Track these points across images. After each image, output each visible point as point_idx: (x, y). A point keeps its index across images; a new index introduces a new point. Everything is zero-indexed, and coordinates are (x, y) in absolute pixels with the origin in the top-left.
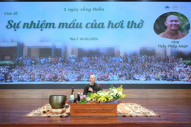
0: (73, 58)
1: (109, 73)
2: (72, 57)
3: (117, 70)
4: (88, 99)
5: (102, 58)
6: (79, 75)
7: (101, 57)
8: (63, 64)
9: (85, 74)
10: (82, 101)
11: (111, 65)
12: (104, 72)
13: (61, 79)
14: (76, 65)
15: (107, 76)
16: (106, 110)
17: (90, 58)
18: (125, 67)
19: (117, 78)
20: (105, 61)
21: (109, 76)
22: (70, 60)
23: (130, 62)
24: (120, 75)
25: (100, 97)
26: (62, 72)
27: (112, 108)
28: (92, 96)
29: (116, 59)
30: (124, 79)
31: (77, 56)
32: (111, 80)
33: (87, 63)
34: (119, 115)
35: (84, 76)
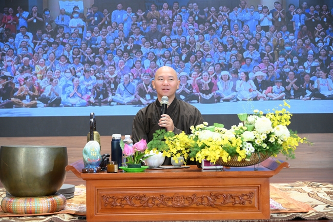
0: (75, 15)
1: (219, 72)
2: (70, 10)
3: (248, 61)
4: (155, 157)
5: (191, 14)
6: (101, 82)
7: (187, 7)
8: (35, 38)
9: (123, 78)
10: (129, 166)
11: (225, 40)
12: (199, 67)
13: (28, 97)
14: (89, 43)
15: (211, 85)
16: (226, 198)
17: (141, 14)
18: (283, 48)
19: (250, 91)
20: (201, 26)
21: (219, 83)
22: (63, 20)
23: (301, 26)
24: (259, 80)
25: (203, 147)
26: (33, 69)
27: (251, 190)
28: (170, 146)
29: (247, 16)
30: (275, 96)
31: (89, 6)
32: (227, 100)
33: (131, 33)
34: (275, 215)
35: (121, 86)
